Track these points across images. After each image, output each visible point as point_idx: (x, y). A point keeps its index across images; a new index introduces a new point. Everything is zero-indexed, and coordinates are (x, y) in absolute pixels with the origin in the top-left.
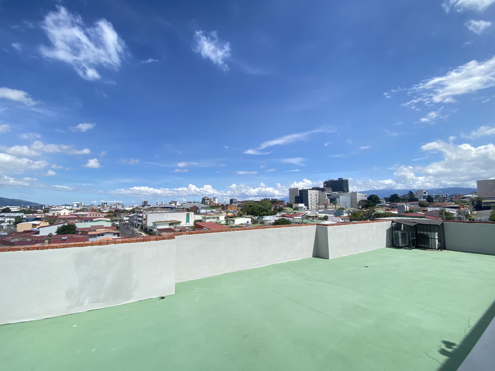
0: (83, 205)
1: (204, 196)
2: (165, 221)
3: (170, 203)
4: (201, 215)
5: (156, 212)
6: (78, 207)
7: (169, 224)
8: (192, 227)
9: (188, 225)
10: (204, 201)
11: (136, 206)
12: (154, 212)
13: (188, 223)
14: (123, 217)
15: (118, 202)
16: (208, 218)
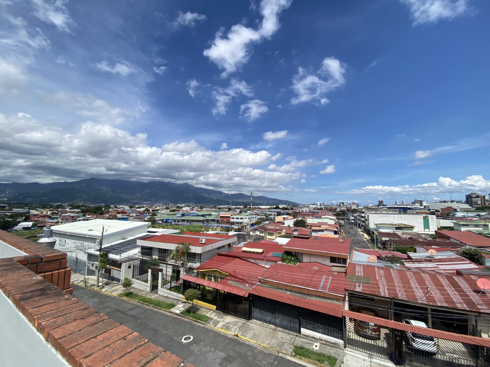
0: (325, 204)
1: (470, 193)
2: (390, 224)
3: (413, 203)
4: (451, 219)
5: (380, 212)
6: (320, 206)
7: (396, 227)
8: (432, 235)
9: (427, 231)
10: (469, 199)
11: (371, 205)
12: (378, 212)
13: (426, 230)
14: (350, 216)
15: (354, 202)
16: (463, 225)
